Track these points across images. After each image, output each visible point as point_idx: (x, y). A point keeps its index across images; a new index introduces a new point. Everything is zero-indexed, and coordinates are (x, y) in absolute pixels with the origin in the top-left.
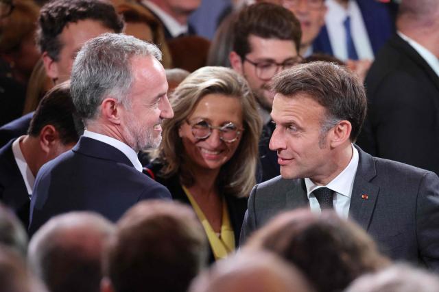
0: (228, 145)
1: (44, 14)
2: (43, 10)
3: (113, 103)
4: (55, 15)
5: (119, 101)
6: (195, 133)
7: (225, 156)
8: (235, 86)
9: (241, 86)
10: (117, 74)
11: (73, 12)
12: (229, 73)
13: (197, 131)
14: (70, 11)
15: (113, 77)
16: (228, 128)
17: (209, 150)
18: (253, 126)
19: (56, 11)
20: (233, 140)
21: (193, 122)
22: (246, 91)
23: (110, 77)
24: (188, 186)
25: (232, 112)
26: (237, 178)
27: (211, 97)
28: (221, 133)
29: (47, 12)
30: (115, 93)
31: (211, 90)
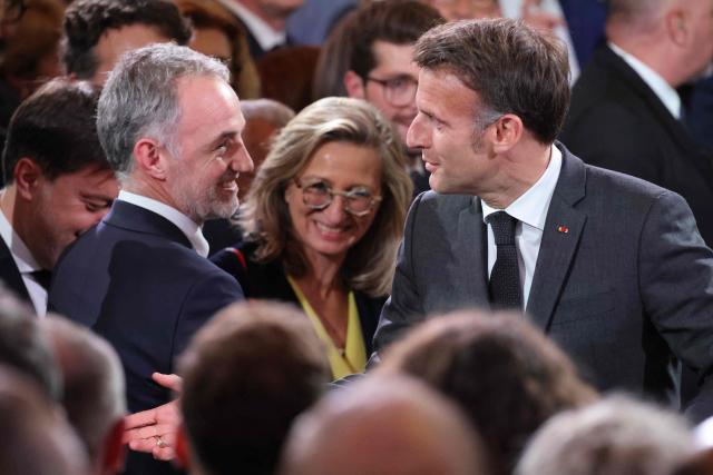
0: (357, 220)
1: (71, 16)
2: (69, 11)
3: (151, 146)
4: (87, 17)
5: (160, 144)
6: (306, 198)
7: (353, 234)
8: (371, 129)
9: (379, 129)
10: (155, 103)
11: (115, 12)
12: (362, 110)
13: (311, 197)
14: (111, 12)
15: (149, 107)
16: (357, 194)
17: (327, 226)
18: (399, 191)
19: (90, 11)
20: (365, 213)
21: (305, 183)
22: (388, 138)
23: (145, 108)
24: (297, 277)
25: (365, 170)
26: (372, 267)
27: (334, 146)
28: (346, 200)
29: (76, 13)
30: (154, 132)
31: (334, 136)
